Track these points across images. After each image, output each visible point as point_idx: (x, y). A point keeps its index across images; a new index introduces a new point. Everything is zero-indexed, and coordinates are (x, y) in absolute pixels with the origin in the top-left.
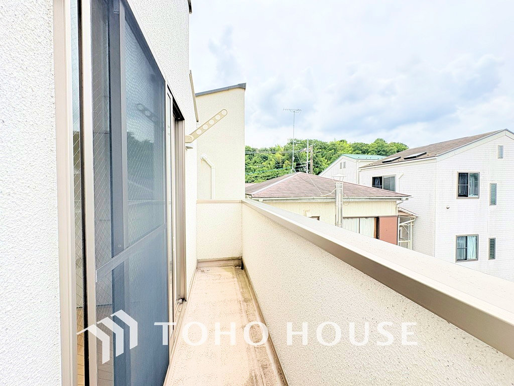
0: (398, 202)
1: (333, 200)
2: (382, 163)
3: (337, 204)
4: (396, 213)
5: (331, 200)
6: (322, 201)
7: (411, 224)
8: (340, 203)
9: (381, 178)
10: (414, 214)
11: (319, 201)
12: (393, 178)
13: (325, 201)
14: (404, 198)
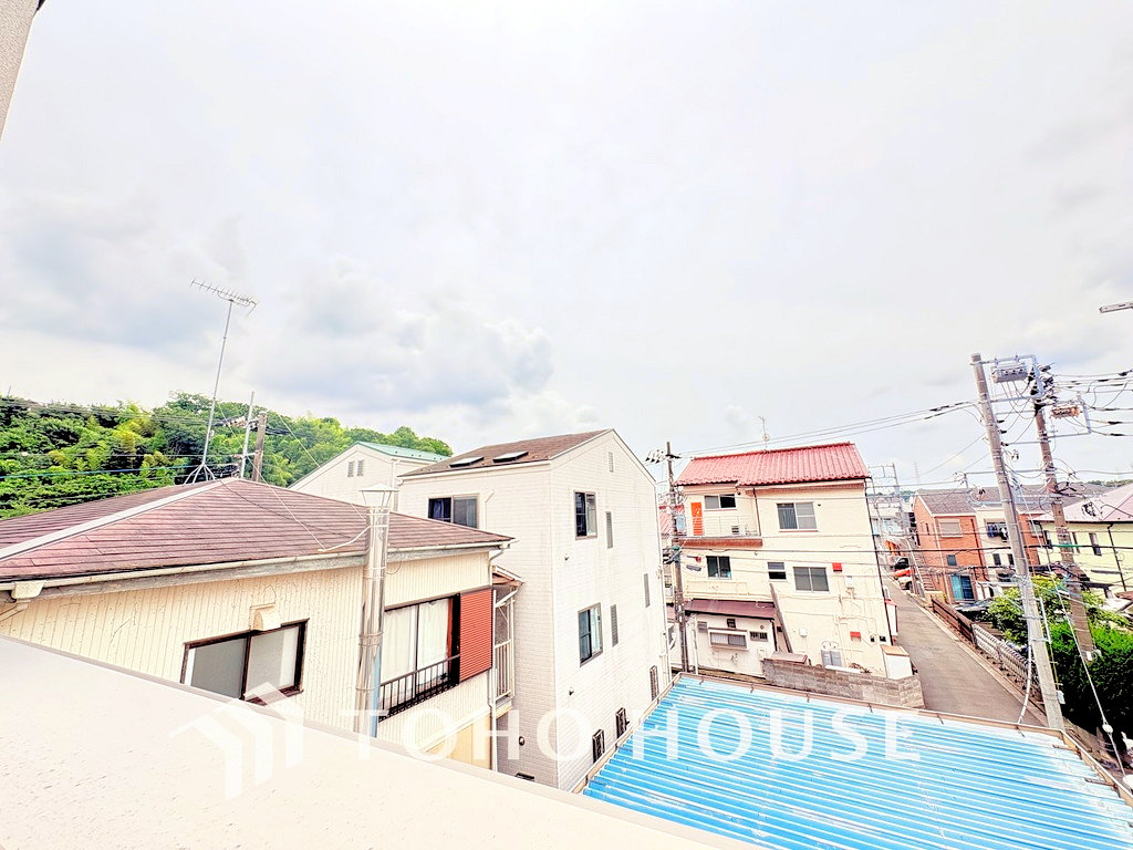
0: (493, 553)
1: (356, 562)
2: (450, 468)
3: (370, 575)
4: (491, 581)
5: (348, 563)
6: (323, 566)
7: (513, 601)
8: (379, 568)
9: (447, 501)
10: (516, 578)
11: (313, 567)
12: (474, 501)
13: (332, 566)
14: (505, 544)
